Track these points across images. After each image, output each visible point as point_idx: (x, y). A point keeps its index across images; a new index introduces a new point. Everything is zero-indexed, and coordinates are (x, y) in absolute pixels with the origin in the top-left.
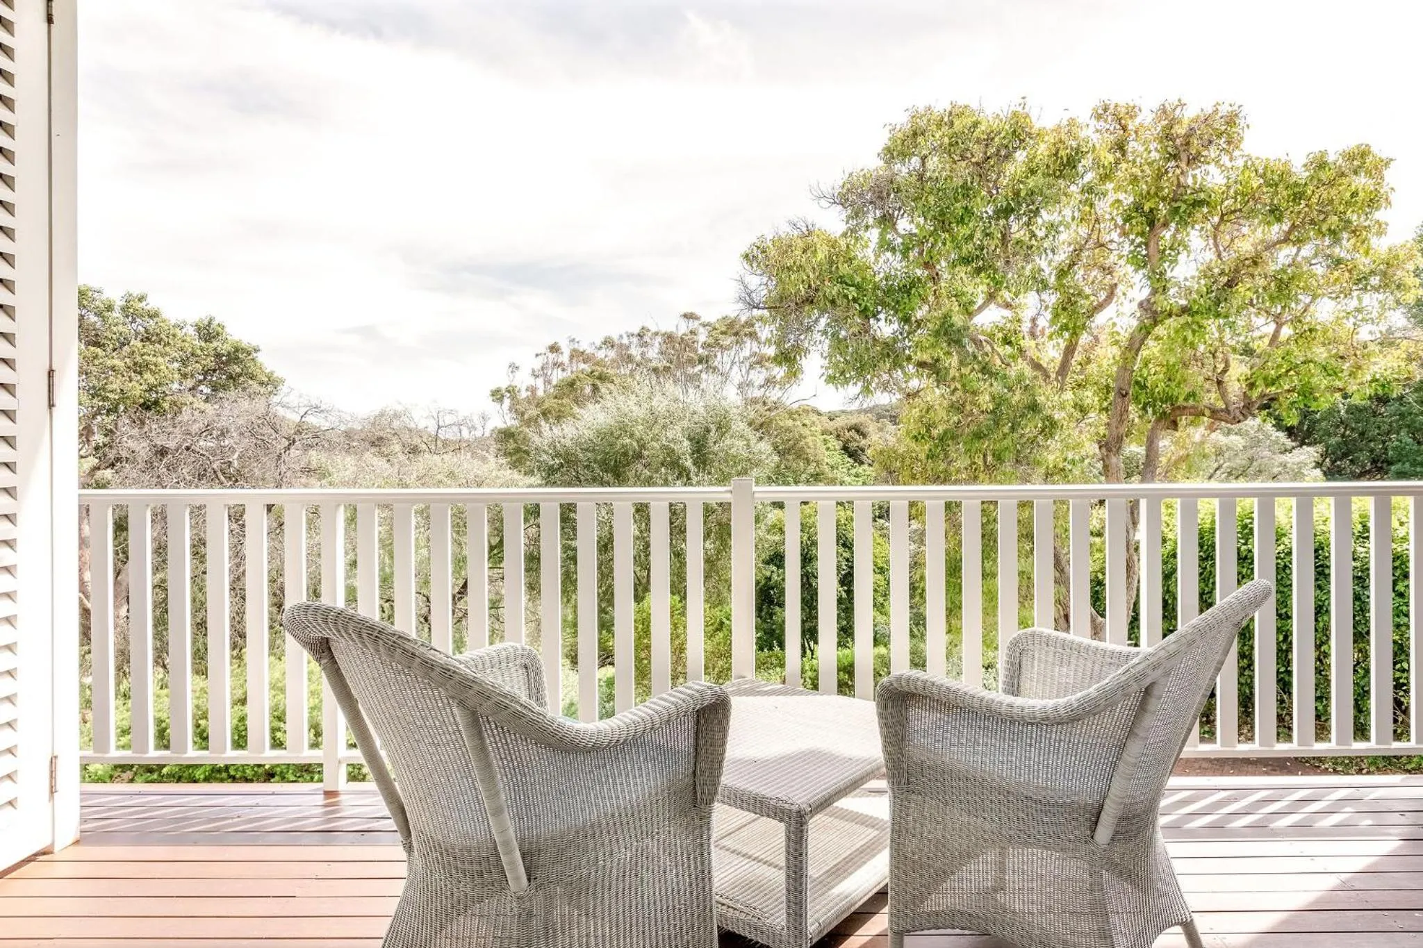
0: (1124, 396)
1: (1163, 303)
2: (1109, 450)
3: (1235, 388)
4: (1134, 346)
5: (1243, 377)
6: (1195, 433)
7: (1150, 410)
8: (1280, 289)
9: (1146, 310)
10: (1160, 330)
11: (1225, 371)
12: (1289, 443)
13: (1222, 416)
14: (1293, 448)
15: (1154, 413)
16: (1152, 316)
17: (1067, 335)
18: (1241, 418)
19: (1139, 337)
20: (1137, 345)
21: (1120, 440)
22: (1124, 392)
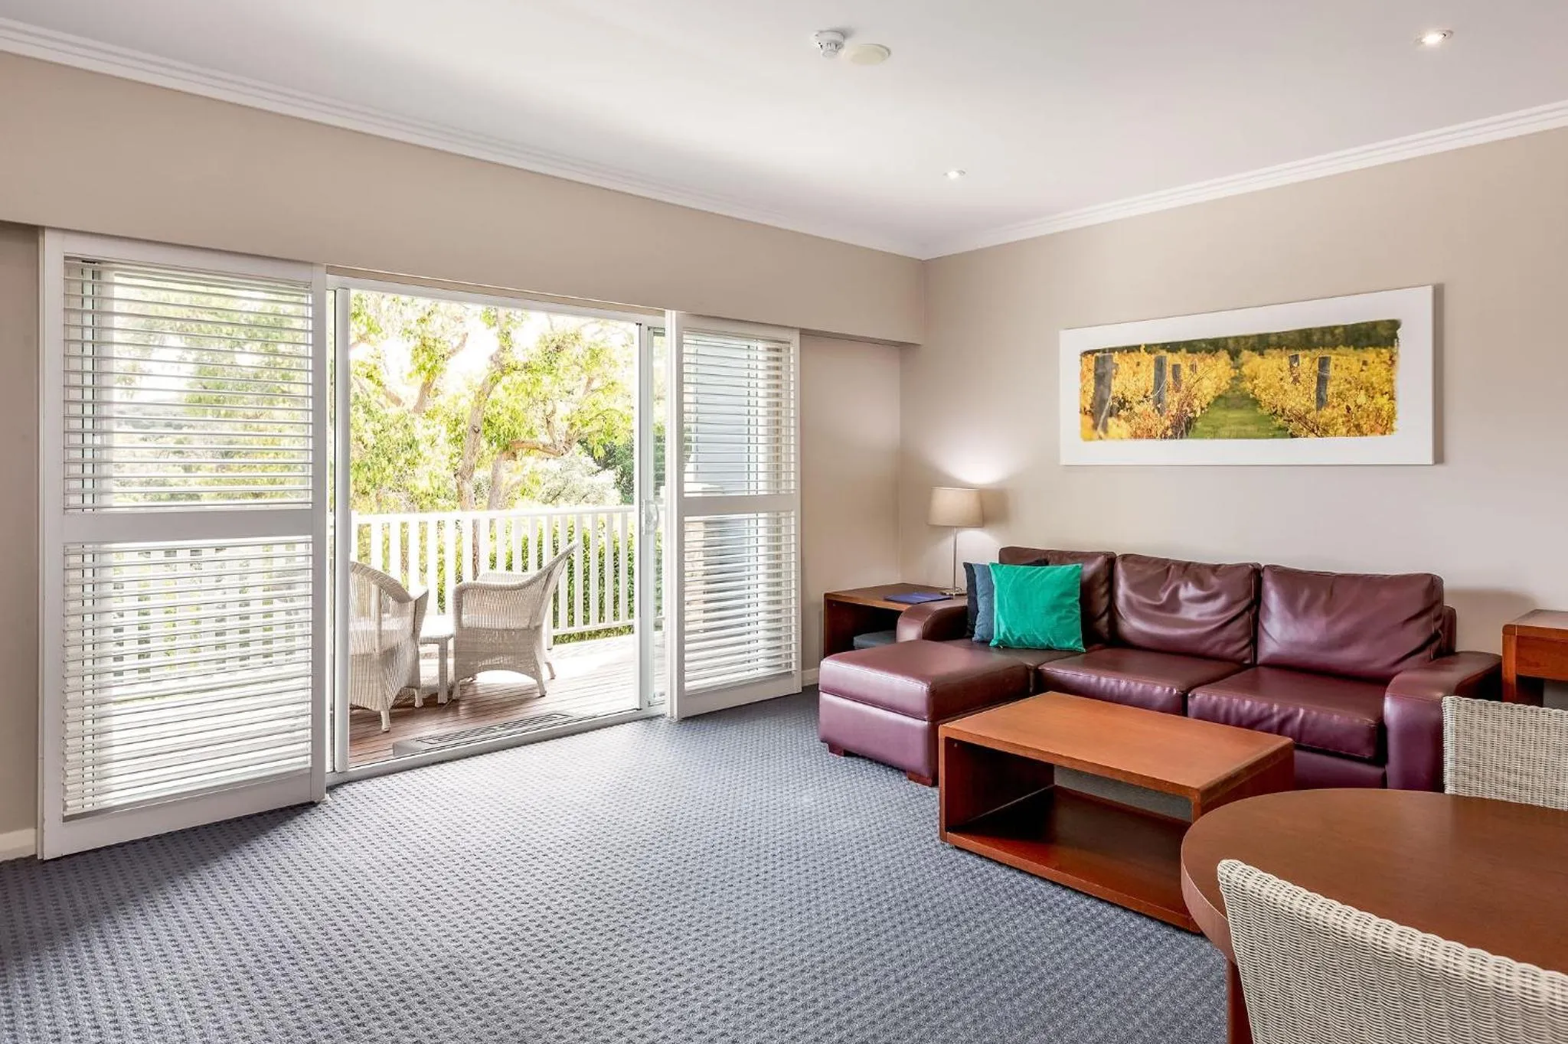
0: (477, 432)
1: (509, 359)
2: (464, 478)
3: (560, 425)
4: (484, 392)
5: (565, 418)
6: (529, 463)
7: (495, 444)
8: (592, 357)
9: (495, 362)
10: (505, 380)
11: (553, 412)
12: (596, 467)
13: (549, 450)
14: (598, 471)
15: (498, 446)
16: (502, 368)
17: (424, 374)
18: (564, 451)
19: (489, 384)
20: (488, 390)
21: (472, 469)
22: (476, 429)
